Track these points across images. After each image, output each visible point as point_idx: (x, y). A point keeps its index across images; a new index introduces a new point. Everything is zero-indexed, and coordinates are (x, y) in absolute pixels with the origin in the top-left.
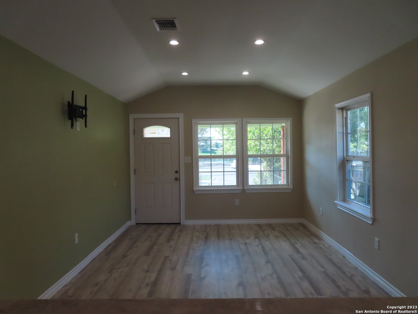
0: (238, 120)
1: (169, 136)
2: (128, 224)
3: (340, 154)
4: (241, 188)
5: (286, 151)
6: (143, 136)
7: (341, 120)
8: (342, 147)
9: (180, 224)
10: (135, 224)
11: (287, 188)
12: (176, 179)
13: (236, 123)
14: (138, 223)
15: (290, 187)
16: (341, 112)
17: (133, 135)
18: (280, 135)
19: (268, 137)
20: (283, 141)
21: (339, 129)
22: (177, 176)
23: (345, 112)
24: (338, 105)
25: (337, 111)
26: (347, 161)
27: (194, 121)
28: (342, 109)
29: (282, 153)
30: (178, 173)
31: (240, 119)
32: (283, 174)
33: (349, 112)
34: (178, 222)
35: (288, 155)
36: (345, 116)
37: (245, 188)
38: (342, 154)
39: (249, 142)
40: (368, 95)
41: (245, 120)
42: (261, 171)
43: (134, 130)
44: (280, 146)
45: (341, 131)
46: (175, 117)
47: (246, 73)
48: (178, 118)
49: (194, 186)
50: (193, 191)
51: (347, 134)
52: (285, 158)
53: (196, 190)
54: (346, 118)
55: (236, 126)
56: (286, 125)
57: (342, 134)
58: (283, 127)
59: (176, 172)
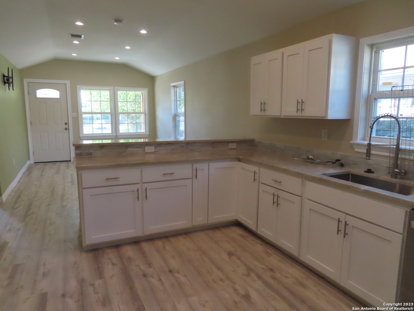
0: (112, 88)
1: (58, 97)
2: (28, 163)
3: (173, 112)
4: (115, 134)
5: (145, 110)
6: (37, 96)
7: (174, 93)
8: (174, 108)
9: (70, 161)
10: (34, 163)
11: (145, 135)
12: (66, 129)
13: (110, 90)
14: (36, 162)
15: (147, 133)
16: (173, 88)
17: (28, 95)
18: (140, 99)
19: (131, 100)
20: (143, 103)
21: (173, 98)
22: (67, 126)
23: (175, 88)
24: (172, 84)
25: (172, 88)
26: (177, 115)
27: (78, 86)
28: (174, 87)
29: (142, 111)
30: (67, 125)
31: (113, 87)
32: (143, 126)
33: (178, 89)
34: (69, 160)
35: (146, 113)
36: (175, 91)
37: (118, 134)
38: (174, 112)
39: (119, 103)
40: (183, 82)
41: (116, 88)
42: (128, 123)
43: (28, 91)
44: (140, 107)
45: (174, 99)
46: (64, 83)
47: (117, 58)
48: (66, 84)
49: (80, 134)
50: (80, 137)
51: (177, 100)
52: (144, 115)
53: (81, 137)
54: (176, 92)
55: (110, 92)
56: (144, 92)
57: (174, 101)
58: (142, 93)
59: (66, 124)
